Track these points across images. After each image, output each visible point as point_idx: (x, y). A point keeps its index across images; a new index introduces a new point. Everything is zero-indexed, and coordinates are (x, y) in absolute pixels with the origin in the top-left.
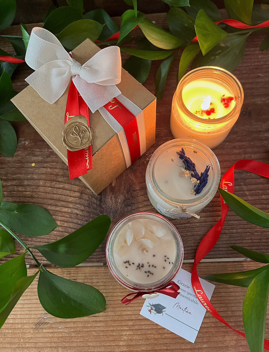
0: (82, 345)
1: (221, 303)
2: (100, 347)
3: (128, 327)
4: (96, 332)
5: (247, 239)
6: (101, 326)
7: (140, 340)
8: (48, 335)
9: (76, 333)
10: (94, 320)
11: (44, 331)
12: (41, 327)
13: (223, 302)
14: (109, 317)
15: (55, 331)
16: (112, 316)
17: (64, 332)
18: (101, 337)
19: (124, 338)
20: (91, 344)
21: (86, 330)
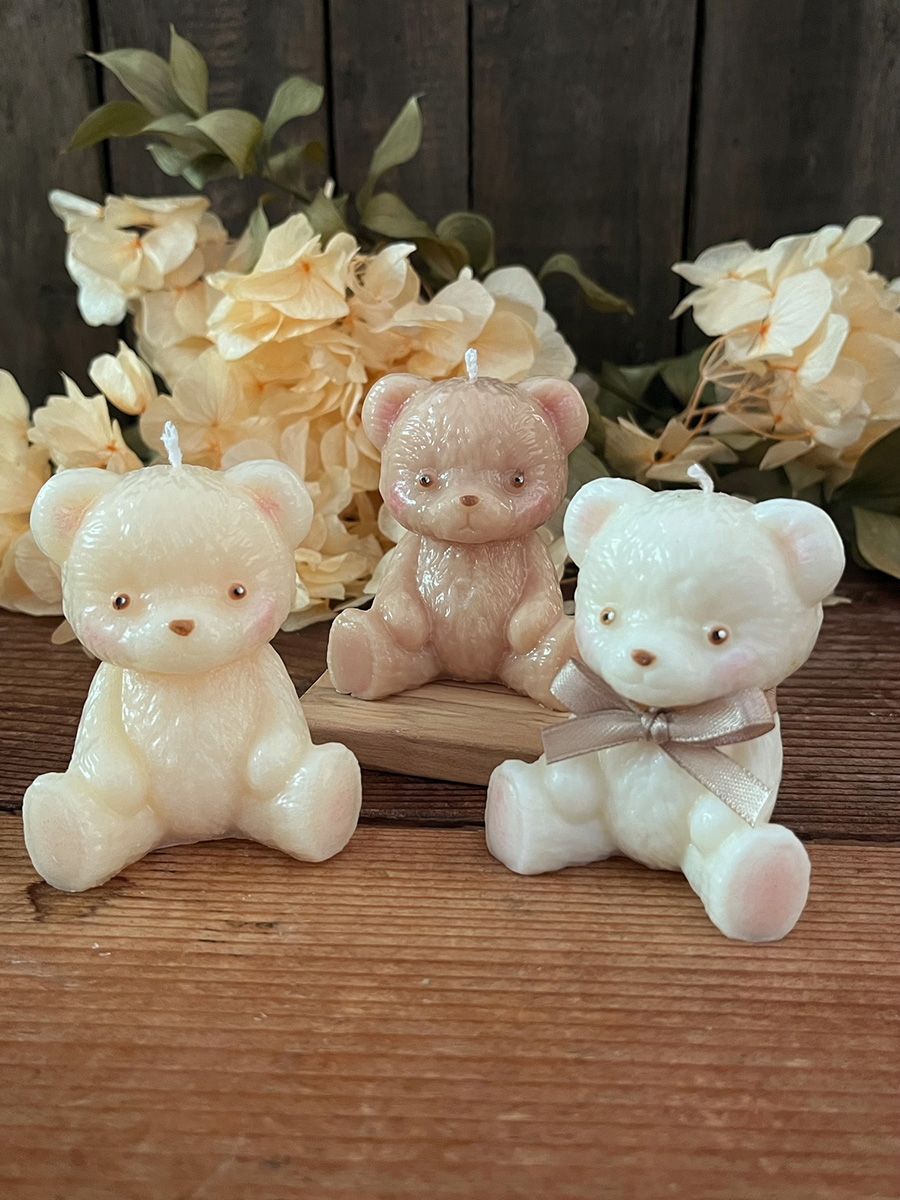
0: (106, 1022)
1: (859, 941)
2: (202, 1032)
3: (374, 981)
4: (201, 985)
6: (235, 970)
7: (431, 1021)
9: (95, 981)
10: (205, 951)
13: (864, 937)
14: (284, 947)
16: (301, 944)
17: (32, 977)
18: (225, 1000)
19: (342, 1013)
20: (157, 1021)
21: (152, 976)
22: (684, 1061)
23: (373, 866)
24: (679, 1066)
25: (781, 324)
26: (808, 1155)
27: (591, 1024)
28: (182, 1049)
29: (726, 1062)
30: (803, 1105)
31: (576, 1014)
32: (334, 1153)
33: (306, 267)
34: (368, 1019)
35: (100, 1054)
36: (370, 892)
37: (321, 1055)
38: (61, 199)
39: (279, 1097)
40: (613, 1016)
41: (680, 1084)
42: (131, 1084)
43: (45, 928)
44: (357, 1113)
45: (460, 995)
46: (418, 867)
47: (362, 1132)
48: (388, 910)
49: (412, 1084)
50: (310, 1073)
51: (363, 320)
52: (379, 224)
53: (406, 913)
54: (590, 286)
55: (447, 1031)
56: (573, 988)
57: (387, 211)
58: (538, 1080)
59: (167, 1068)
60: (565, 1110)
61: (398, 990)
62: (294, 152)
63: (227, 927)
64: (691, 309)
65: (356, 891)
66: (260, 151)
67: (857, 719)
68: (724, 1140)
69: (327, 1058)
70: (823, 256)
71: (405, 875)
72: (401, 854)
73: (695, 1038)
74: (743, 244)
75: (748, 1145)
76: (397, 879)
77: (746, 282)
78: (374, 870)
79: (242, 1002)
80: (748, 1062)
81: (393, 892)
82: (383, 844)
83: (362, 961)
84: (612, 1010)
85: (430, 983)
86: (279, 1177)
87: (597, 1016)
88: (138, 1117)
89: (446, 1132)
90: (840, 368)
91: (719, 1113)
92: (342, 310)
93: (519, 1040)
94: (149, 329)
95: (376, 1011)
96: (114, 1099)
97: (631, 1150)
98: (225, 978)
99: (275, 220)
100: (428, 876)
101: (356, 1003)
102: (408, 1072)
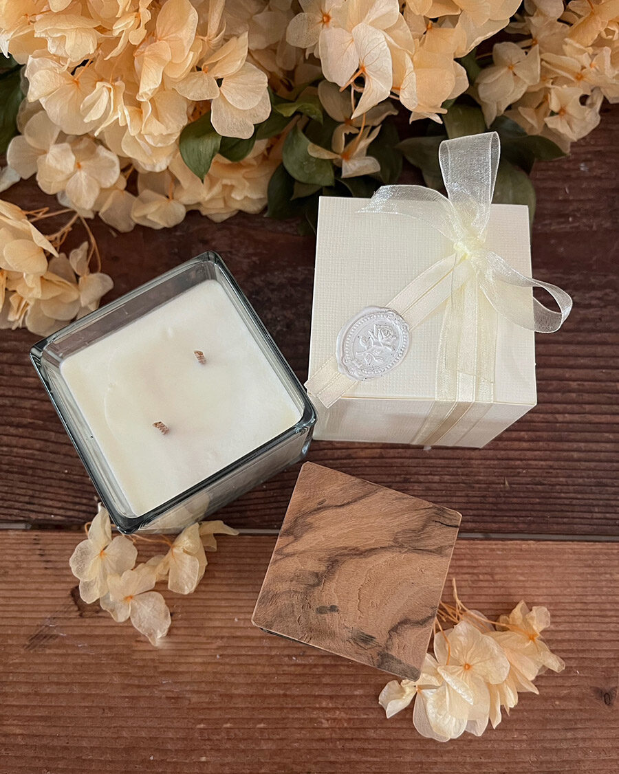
5: (460, 495)
8: (54, 659)
9: (111, 657)
11: (48, 651)
12: (42, 643)
15: (70, 651)
17: (88, 655)
22: (321, 693)
31: (286, 668)
40: (299, 668)
41: (317, 706)
43: (85, 621)
56: (286, 652)
58: (271, 706)
68: (327, 734)
73: (326, 680)
76: (219, 578)
100: (231, 575)
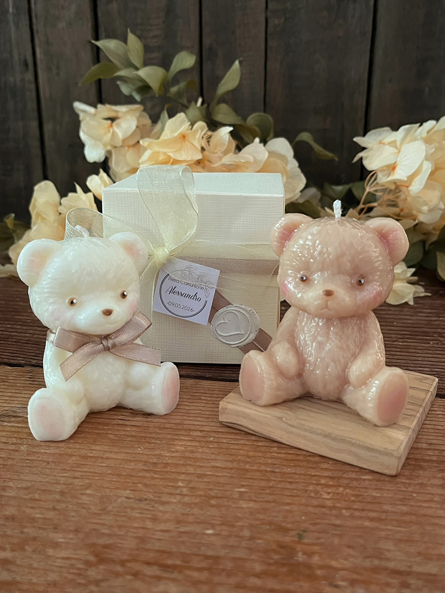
23: (195, 394)
24: (315, 476)
25: (402, 165)
26: (363, 510)
27: (280, 458)
28: (107, 458)
29: (335, 475)
30: (365, 492)
32: (165, 498)
33: (184, 137)
34: (185, 451)
35: (74, 458)
36: (193, 404)
37: (164, 464)
38: (79, 106)
39: (145, 477)
42: (86, 470)
44: (176, 485)
45: (226, 444)
46: (215, 396)
47: (178, 492)
48: (199, 411)
49: (200, 476)
50: (159, 470)
51: (209, 161)
52: (219, 118)
53: (207, 413)
54: (317, 148)
55: (218, 458)
57: (223, 112)
59: (100, 465)
60: (263, 488)
61: (199, 441)
62: (182, 85)
63: (131, 415)
64: (361, 159)
65: (187, 404)
66: (166, 85)
67: (424, 345)
69: (167, 465)
70: (424, 135)
71: (209, 399)
72: (208, 390)
74: (388, 128)
75: (338, 505)
77: (387, 146)
78: (196, 396)
79: (133, 443)
80: (345, 476)
81: (204, 405)
82: (201, 386)
83: (185, 430)
84: (290, 454)
85: (213, 440)
86: (142, 505)
87: (283, 456)
88: (87, 481)
89: (213, 493)
90: (427, 186)
91: (329, 493)
92: (199, 156)
93: (248, 462)
94: (115, 164)
95: (189, 448)
96: (77, 474)
97: (288, 504)
98: (128, 433)
99: (171, 115)
101: (181, 445)
102: (199, 471)
